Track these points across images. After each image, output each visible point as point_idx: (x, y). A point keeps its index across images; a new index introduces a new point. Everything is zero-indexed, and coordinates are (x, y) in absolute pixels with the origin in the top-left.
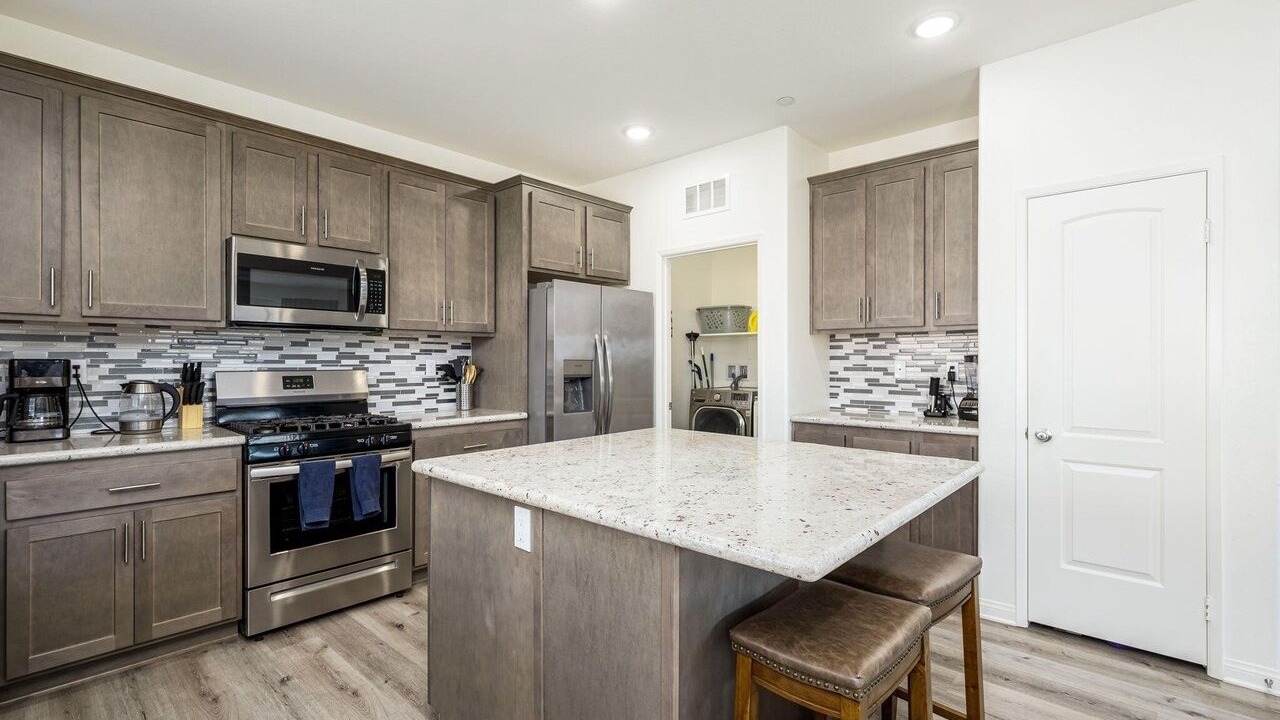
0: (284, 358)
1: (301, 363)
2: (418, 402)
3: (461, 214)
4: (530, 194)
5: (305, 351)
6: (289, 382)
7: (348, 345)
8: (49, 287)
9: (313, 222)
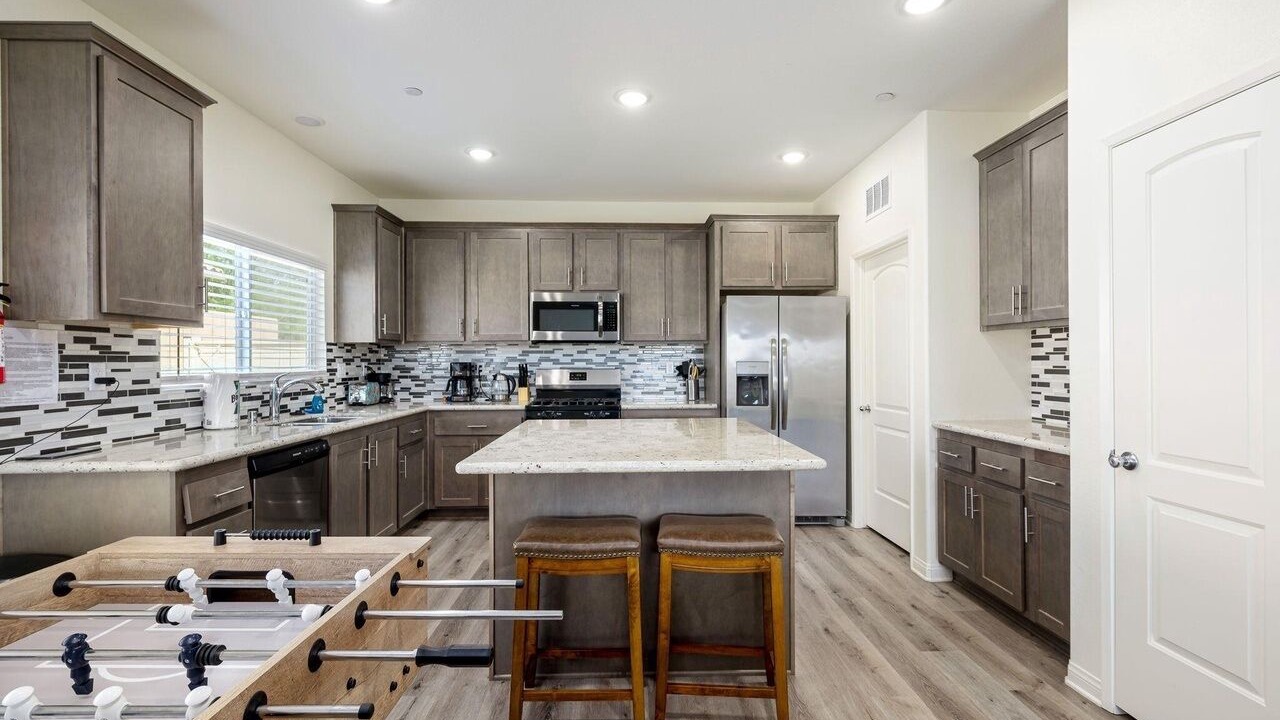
0: (573, 361)
1: (583, 365)
2: (661, 392)
3: (678, 253)
4: (721, 228)
5: (585, 356)
6: (573, 376)
7: (612, 352)
8: (460, 328)
9: (577, 276)
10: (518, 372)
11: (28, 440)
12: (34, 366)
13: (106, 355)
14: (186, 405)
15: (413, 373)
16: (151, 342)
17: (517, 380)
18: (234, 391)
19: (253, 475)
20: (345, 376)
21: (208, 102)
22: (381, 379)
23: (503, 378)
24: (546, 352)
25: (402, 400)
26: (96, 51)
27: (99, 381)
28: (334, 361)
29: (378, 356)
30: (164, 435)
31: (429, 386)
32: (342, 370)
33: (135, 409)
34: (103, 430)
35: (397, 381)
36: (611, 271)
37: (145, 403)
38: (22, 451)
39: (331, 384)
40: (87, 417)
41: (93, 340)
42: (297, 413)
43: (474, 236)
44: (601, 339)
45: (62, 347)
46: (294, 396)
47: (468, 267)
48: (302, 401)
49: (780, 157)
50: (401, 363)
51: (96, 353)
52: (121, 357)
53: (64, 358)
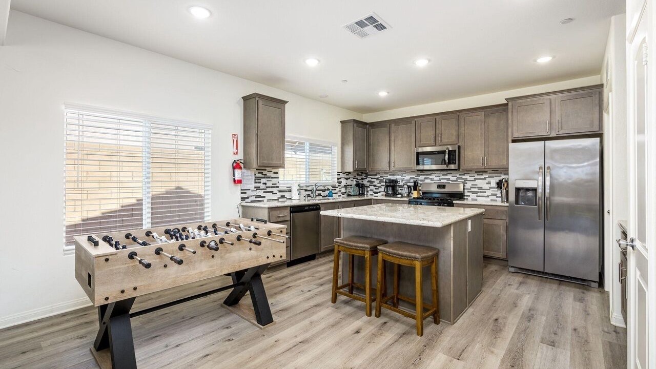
0: (440, 179)
1: (445, 181)
2: (488, 196)
3: (492, 121)
5: (447, 177)
6: (439, 187)
7: (459, 175)
8: (387, 165)
9: (437, 138)
10: (413, 184)
11: (248, 198)
12: (249, 180)
13: (265, 176)
14: (287, 192)
15: (374, 184)
16: (277, 173)
17: (412, 188)
18: (298, 188)
19: (291, 212)
20: (345, 184)
21: (286, 102)
22: (360, 186)
23: (406, 186)
24: (427, 175)
25: (370, 195)
26: (257, 99)
27: (263, 184)
28: (340, 178)
29: (362, 177)
30: (280, 200)
31: (380, 189)
32: (344, 182)
33: (273, 192)
34: (264, 197)
35: (368, 187)
36: (454, 134)
37: (275, 190)
38: (247, 200)
39: (339, 187)
40: (261, 193)
41: (262, 173)
42: (324, 197)
43: (393, 125)
44: (447, 168)
45: (255, 174)
46: (324, 191)
47: (391, 139)
48: (327, 192)
49: (535, 61)
50: (370, 179)
51: (263, 176)
52: (269, 177)
53: (256, 177)
